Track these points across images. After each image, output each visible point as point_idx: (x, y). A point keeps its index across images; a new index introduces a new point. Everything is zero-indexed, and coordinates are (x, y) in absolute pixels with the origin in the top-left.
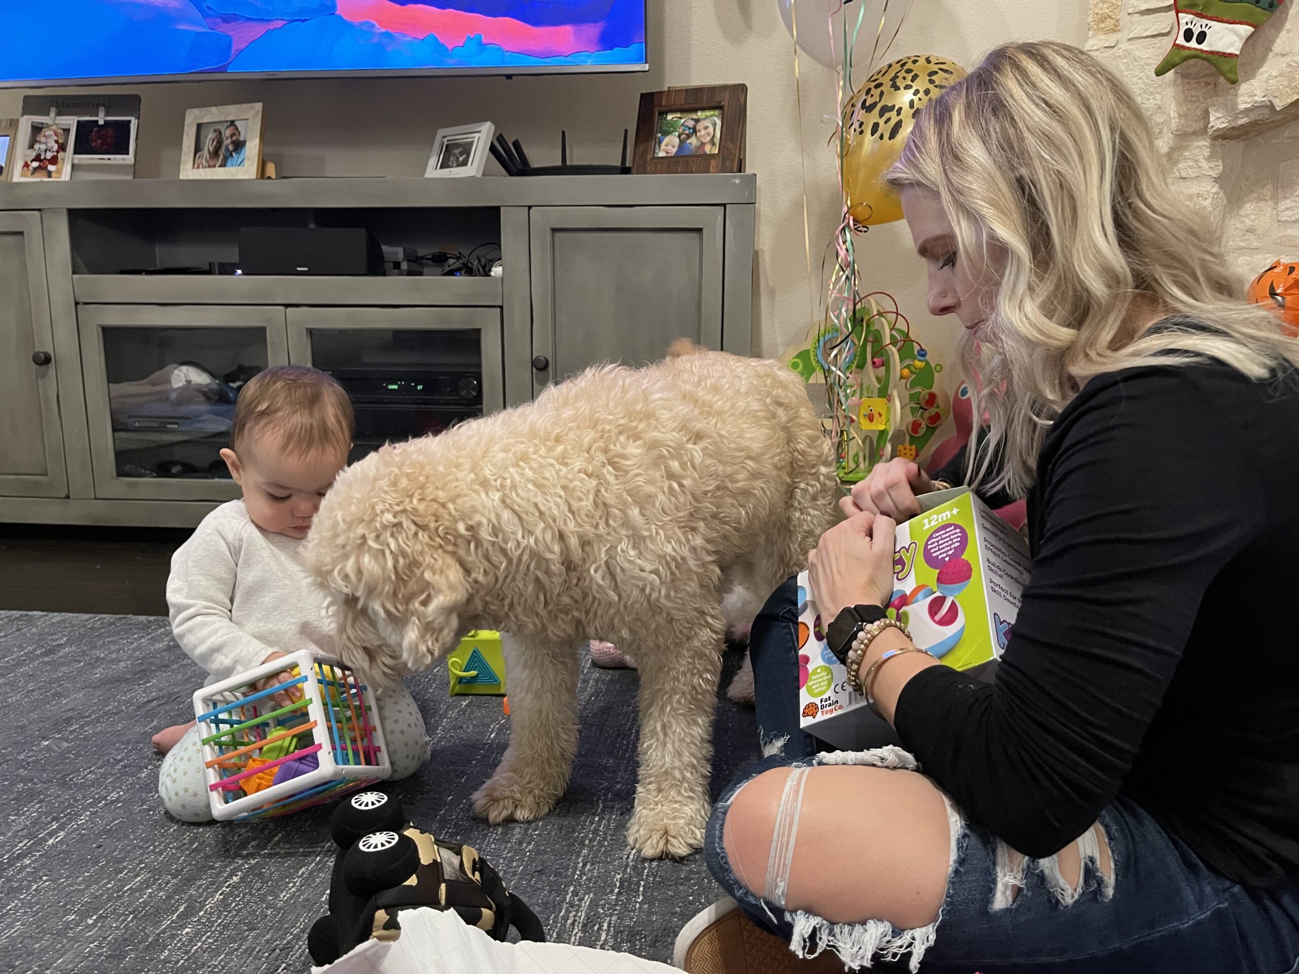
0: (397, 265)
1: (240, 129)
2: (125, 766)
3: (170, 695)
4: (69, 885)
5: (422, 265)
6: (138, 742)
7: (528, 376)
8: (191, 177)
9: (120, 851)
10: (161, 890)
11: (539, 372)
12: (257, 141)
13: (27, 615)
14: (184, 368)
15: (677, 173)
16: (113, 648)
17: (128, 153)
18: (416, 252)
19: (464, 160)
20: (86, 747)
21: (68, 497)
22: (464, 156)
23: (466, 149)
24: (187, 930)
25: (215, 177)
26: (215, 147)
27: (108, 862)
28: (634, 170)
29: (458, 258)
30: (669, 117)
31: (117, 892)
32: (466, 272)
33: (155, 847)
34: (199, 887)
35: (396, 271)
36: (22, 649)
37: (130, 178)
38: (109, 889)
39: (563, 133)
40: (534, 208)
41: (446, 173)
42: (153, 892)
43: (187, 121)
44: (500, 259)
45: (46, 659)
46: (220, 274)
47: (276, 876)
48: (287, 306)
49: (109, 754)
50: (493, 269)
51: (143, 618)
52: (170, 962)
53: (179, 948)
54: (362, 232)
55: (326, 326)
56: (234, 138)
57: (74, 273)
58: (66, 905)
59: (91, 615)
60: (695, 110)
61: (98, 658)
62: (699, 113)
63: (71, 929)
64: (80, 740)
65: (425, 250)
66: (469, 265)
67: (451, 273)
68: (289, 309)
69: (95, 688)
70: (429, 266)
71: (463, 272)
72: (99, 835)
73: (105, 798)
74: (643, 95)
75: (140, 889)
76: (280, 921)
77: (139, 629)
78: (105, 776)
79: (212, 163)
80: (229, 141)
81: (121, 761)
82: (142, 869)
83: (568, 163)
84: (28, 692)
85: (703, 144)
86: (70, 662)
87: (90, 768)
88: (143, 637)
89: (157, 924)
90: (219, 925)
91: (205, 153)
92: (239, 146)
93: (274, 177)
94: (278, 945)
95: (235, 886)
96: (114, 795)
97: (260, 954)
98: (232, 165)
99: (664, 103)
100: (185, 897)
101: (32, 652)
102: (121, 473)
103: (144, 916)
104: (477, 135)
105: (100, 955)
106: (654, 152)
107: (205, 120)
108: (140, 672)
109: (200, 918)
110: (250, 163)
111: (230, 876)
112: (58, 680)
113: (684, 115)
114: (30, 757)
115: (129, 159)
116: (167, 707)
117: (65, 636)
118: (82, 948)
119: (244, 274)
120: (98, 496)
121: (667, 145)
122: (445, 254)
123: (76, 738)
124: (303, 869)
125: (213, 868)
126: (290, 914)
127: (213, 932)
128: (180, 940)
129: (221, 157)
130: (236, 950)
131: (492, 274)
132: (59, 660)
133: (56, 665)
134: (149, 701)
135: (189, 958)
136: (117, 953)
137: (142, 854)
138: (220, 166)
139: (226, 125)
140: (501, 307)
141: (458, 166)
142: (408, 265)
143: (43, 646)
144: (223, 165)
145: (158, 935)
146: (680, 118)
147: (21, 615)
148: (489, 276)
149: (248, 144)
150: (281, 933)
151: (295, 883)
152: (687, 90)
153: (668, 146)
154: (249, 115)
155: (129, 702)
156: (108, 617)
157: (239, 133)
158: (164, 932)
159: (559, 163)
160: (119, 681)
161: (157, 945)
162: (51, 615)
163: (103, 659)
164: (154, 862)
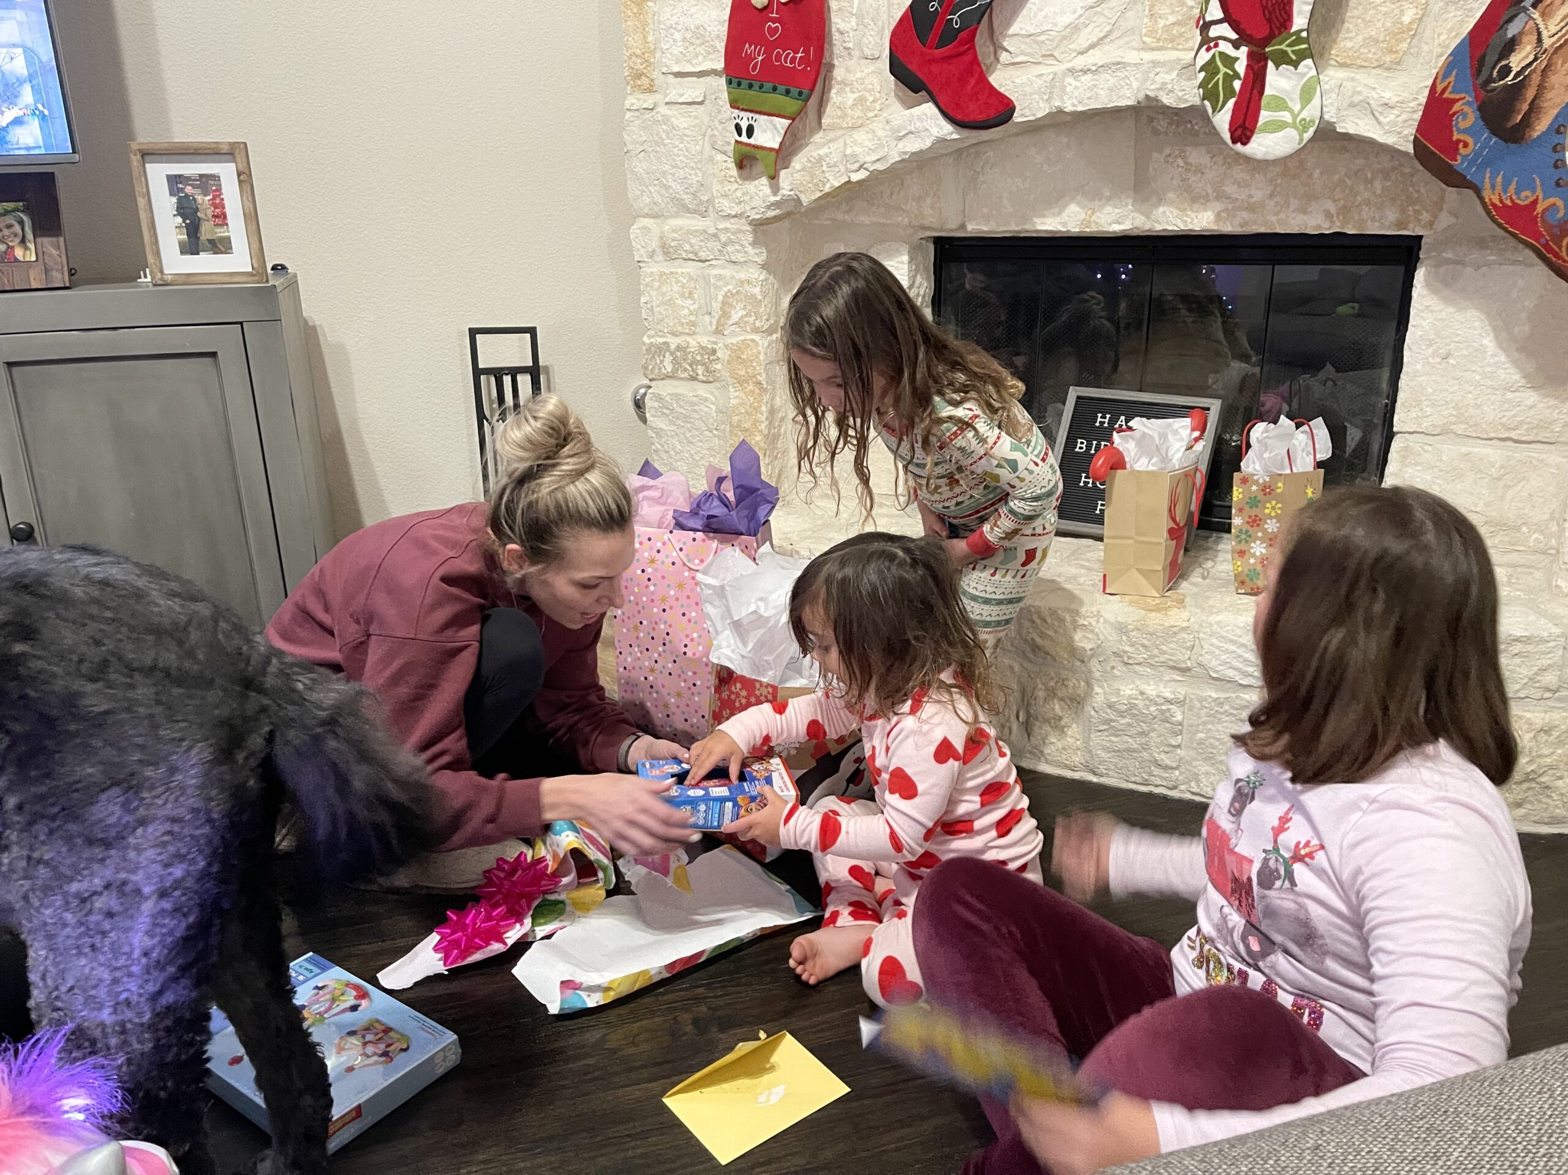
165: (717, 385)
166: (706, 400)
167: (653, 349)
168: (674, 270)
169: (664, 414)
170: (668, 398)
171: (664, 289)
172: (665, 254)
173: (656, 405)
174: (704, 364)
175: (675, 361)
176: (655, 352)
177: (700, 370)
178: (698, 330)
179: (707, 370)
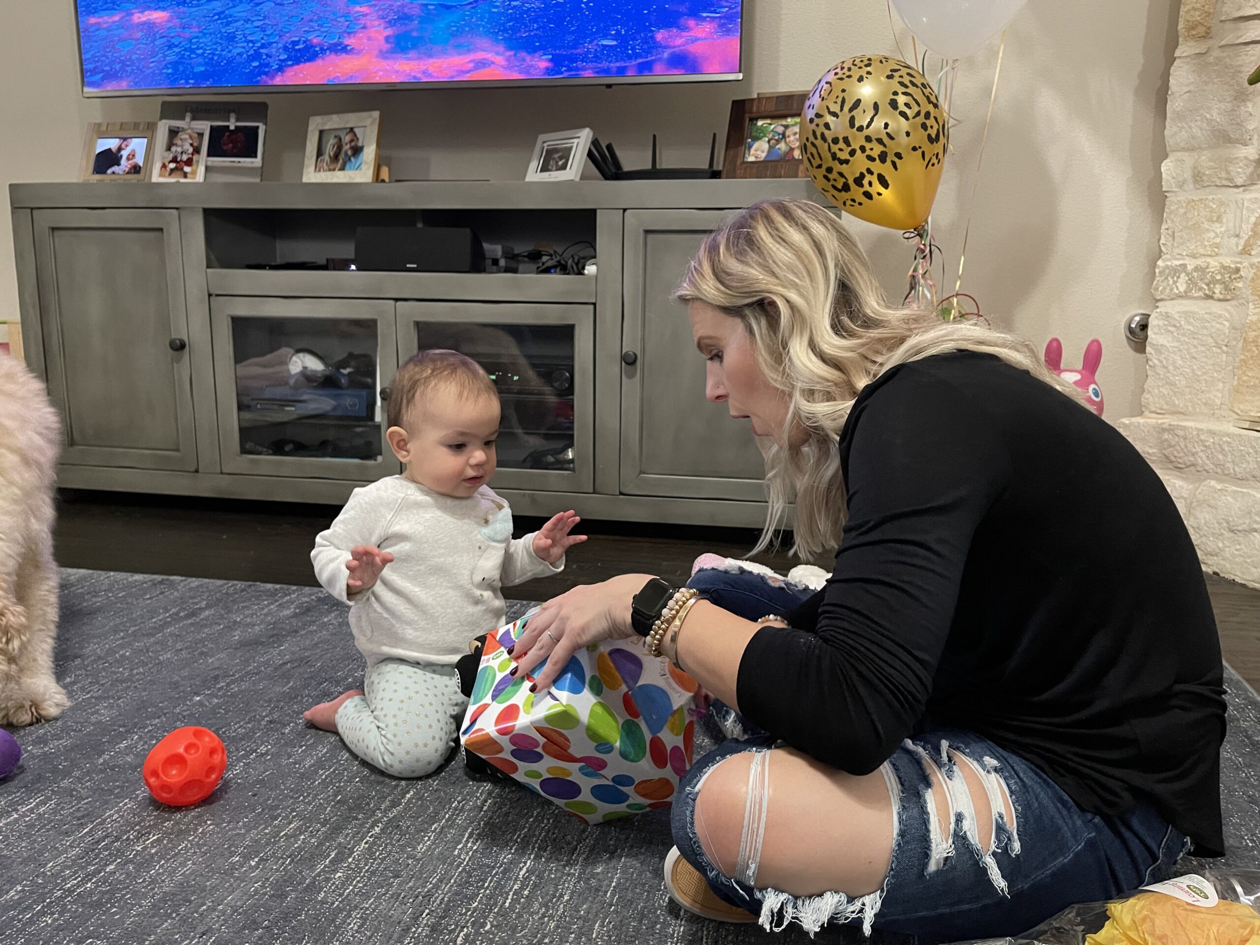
0: (495, 262)
1: (358, 136)
2: (271, 722)
3: (302, 659)
4: (230, 830)
5: (519, 262)
6: (278, 701)
7: (618, 369)
8: (313, 180)
9: (273, 800)
10: (312, 837)
11: (628, 366)
12: (373, 147)
13: (167, 580)
14: (301, 355)
15: (766, 177)
16: (247, 612)
17: (256, 157)
18: (513, 249)
19: (563, 164)
20: (234, 703)
21: (197, 471)
22: (563, 161)
23: (565, 154)
24: (339, 874)
25: (335, 180)
26: (336, 152)
27: (263, 810)
28: (724, 174)
29: (551, 255)
30: (760, 123)
31: (274, 838)
32: (561, 270)
33: (305, 798)
34: (346, 836)
35: (495, 268)
36: (167, 611)
37: (258, 180)
38: (266, 834)
39: (654, 136)
40: (628, 211)
41: (547, 177)
42: (306, 838)
43: (310, 128)
44: (595, 257)
45: (189, 621)
46: (335, 269)
47: (412, 830)
48: (397, 300)
49: (255, 711)
50: (587, 267)
51: (269, 586)
52: (327, 903)
53: (334, 891)
54: (468, 231)
55: (432, 320)
56: (353, 144)
57: (208, 267)
58: (229, 847)
59: (225, 582)
60: (785, 117)
61: (235, 622)
62: (789, 120)
63: (237, 869)
64: (228, 696)
65: (521, 248)
66: (563, 262)
67: (547, 271)
68: (399, 303)
69: (236, 649)
70: (524, 262)
71: (558, 270)
72: (253, 785)
73: (255, 751)
74: (735, 103)
75: (295, 836)
76: (421, 872)
77: (267, 596)
78: (253, 731)
79: (332, 167)
80: (348, 146)
81: (266, 716)
82: (294, 817)
83: (658, 167)
84: (177, 651)
85: (792, 149)
86: (211, 625)
87: (239, 722)
88: (272, 604)
89: (312, 868)
90: (367, 871)
91: (326, 157)
92: (357, 151)
93: (387, 180)
94: (420, 892)
95: (377, 837)
96: (263, 749)
97: (405, 900)
98: (350, 169)
99: (755, 109)
100: (335, 844)
101: (177, 614)
102: (244, 451)
103: (300, 860)
104: (576, 141)
105: (265, 894)
106: (744, 157)
107: (327, 127)
108: (272, 636)
109: (350, 863)
110: (366, 167)
111: (372, 827)
112: (202, 641)
113: (774, 121)
114: (184, 711)
115: (257, 162)
116: (301, 670)
117: (203, 600)
118: (248, 887)
119: (358, 269)
120: (224, 471)
121: (756, 150)
122: (540, 252)
123: (224, 695)
124: (435, 825)
125: (357, 819)
126: (427, 865)
127: (362, 878)
128: (334, 883)
129: (341, 161)
130: (384, 895)
131: (586, 272)
132: (202, 623)
133: (199, 626)
134: (285, 664)
135: (343, 900)
136: (280, 893)
137: (293, 803)
138: (340, 170)
139: (345, 132)
140: (594, 304)
141: (557, 169)
142: (506, 262)
143: (185, 609)
144: (342, 168)
145: (314, 878)
146: (770, 124)
147: (163, 580)
148: (582, 274)
149: (365, 150)
150: (421, 881)
151: (429, 837)
152: (777, 97)
153: (758, 151)
154: (368, 122)
155: (266, 663)
156: (240, 585)
157: (358, 139)
158: (319, 875)
159: (649, 166)
160: (256, 644)
161: (314, 888)
162: (190, 580)
163: (240, 622)
164: (304, 811)
165: (1234, 303)
166: (1220, 316)
167: (1167, 271)
168: (1204, 197)
169: (1170, 331)
170: (1176, 316)
171: (1190, 215)
172: (1196, 182)
173: (1161, 323)
174: (1224, 283)
175: (1191, 281)
176: (1169, 275)
177: (1218, 289)
178: (1222, 251)
179: (1226, 288)
